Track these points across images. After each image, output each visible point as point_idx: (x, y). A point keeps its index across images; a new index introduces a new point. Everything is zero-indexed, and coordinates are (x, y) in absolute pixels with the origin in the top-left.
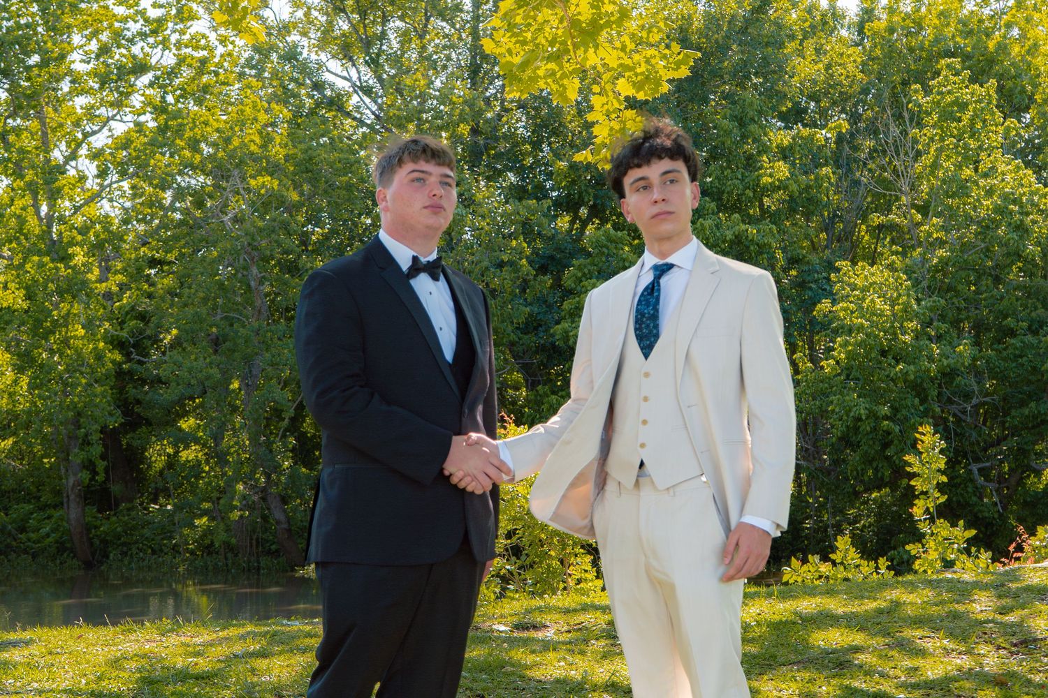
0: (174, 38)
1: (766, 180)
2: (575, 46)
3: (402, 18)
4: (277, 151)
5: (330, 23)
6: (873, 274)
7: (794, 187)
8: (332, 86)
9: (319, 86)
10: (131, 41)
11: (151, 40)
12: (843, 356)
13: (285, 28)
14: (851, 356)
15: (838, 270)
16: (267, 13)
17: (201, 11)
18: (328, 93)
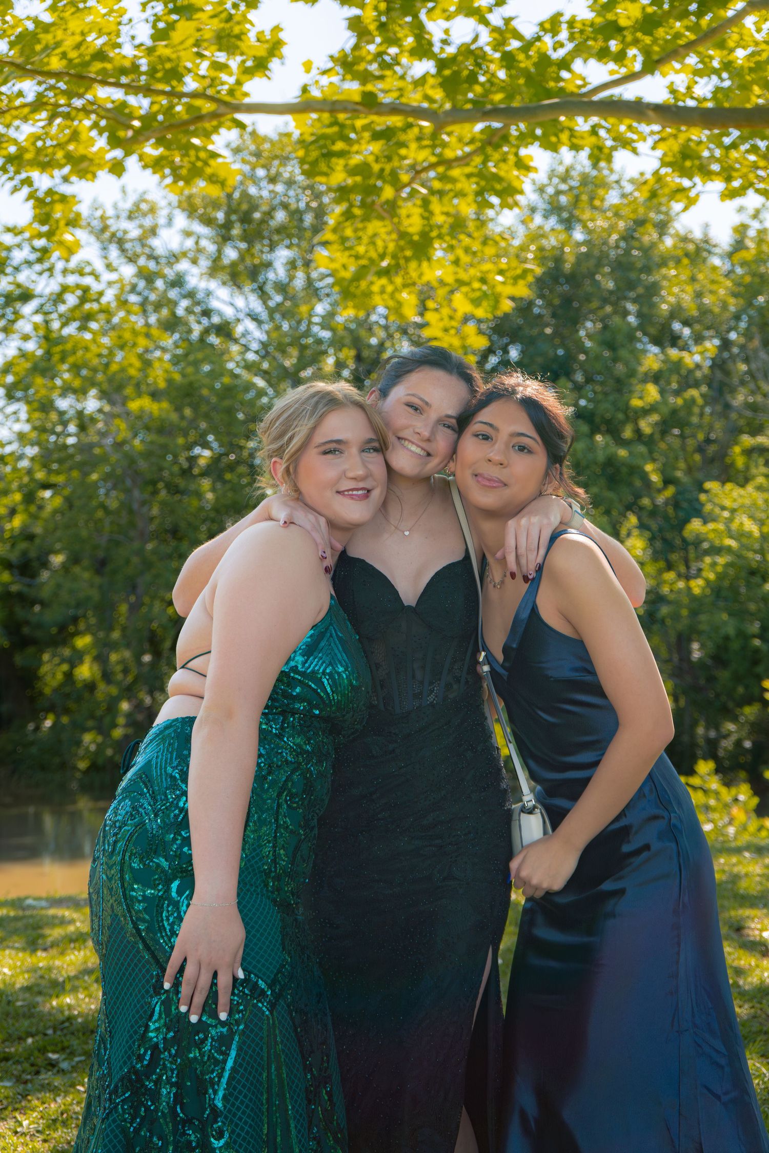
0: (60, 265)
1: (636, 403)
2: (407, 260)
3: (288, 247)
4: (158, 376)
5: (220, 251)
6: (741, 496)
7: (665, 410)
8: (220, 314)
9: (207, 313)
10: (17, 269)
11: (38, 267)
12: (712, 576)
13: (174, 258)
14: (721, 577)
15: (706, 492)
16: (155, 242)
17: (92, 239)
18: (216, 320)
